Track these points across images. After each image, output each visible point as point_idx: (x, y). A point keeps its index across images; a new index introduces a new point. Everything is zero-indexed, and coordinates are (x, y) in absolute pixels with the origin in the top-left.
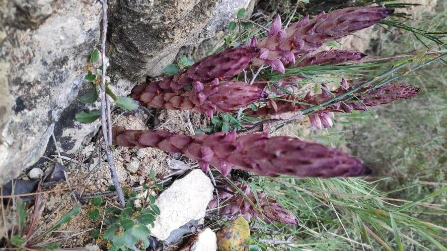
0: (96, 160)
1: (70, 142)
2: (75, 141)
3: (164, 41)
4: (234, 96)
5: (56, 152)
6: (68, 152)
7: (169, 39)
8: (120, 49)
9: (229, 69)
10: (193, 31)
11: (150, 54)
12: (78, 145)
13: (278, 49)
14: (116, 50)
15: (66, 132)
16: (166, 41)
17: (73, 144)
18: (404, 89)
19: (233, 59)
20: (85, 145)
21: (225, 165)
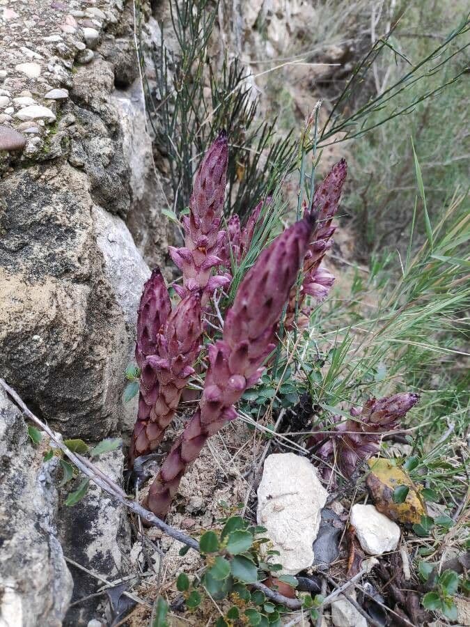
0: (156, 557)
1: (104, 558)
2: (109, 552)
3: (96, 369)
4: (179, 326)
5: (99, 583)
6: (114, 572)
7: (99, 363)
8: (62, 417)
9: (158, 313)
10: (117, 338)
11: (97, 394)
12: (117, 556)
13: (198, 268)
14: (61, 422)
15: (91, 551)
16: (97, 366)
17: (110, 558)
18: (333, 174)
19: (149, 301)
20: (128, 552)
21: (233, 380)
